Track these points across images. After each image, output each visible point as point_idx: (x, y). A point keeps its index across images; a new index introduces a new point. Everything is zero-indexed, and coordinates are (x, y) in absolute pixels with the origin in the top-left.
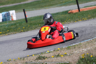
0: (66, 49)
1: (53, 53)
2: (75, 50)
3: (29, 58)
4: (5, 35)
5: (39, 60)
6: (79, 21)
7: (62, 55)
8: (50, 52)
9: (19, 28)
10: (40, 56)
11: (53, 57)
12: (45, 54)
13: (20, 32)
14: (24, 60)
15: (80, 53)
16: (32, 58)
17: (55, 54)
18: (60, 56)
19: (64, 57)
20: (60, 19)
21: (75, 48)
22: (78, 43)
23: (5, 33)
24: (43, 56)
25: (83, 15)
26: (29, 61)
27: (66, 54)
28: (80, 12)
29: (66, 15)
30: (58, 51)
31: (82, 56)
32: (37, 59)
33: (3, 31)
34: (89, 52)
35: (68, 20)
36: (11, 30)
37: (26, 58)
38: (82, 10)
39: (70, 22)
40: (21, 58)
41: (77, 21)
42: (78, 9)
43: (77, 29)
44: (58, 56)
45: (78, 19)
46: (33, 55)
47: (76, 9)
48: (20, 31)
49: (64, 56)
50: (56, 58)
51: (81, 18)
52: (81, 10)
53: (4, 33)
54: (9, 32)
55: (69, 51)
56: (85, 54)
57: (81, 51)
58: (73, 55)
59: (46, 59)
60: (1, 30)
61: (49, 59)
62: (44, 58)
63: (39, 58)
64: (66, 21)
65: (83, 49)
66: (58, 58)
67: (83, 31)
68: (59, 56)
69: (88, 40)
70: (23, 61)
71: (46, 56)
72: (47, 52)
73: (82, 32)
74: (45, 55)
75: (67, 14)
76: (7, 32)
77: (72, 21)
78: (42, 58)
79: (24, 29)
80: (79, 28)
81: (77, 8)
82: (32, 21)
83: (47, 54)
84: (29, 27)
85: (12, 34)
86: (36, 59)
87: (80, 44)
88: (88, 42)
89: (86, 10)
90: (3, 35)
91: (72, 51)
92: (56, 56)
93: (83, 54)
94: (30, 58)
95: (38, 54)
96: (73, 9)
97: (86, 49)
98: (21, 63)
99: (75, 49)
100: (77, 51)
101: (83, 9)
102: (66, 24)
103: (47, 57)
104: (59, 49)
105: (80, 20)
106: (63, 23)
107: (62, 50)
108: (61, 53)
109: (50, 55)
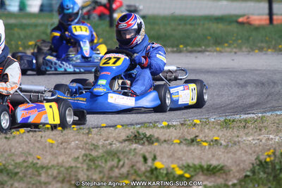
0: (218, 127)
1: (178, 130)
2: (247, 134)
3: (105, 132)
5: (136, 143)
6: (267, 50)
7: (205, 141)
10: (140, 131)
11: (178, 141)
12: (155, 129)
14: (88, 133)
15: (260, 145)
16: (114, 135)
17: (186, 133)
18: (198, 143)
19: (209, 148)
20: (211, 35)
21: (244, 127)
22: (254, 116)
24: (148, 135)
26: (105, 140)
27: (216, 140)
28: (271, 26)
30: (194, 129)
31: (266, 154)
32: (128, 140)
35: (234, 41)
37: (96, 130)
38: (279, 22)
39: (241, 48)
41: (261, 49)
42: (267, 17)
43: (257, 72)
44: (193, 141)
45: (264, 45)
46: (119, 127)
47: (263, 15)
49: (210, 144)
50: (185, 148)
51: (273, 43)
52: (277, 20)
55: (228, 133)
56: (275, 149)
57: (263, 141)
58: (237, 147)
59: (156, 144)
61: (165, 145)
62: (150, 140)
63: (136, 138)
64: (229, 46)
65: (271, 136)
66: (192, 148)
67: (274, 83)
68: (195, 143)
70: (85, 138)
71: (156, 135)
72: (159, 126)
73: (272, 84)
74: (156, 133)
75: (235, 25)
77: (246, 48)
78: (145, 139)
80: (264, 70)
81: (267, 11)
83: (162, 130)
86: (124, 138)
87: (262, 118)
91: (238, 136)
92: (186, 140)
93: (269, 149)
94: (109, 133)
95: (132, 125)
96: (253, 14)
97: (277, 138)
98: (81, 141)
99: (246, 131)
100: (250, 139)
102: (228, 52)
103: (158, 140)
104: (198, 122)
105: (269, 48)
106: (218, 49)
107: (207, 126)
108: (201, 136)
109: (167, 135)
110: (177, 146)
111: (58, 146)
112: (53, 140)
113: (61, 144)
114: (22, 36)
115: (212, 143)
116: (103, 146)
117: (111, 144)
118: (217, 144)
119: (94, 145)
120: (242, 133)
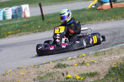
0: (93, 56)
1: (76, 60)
3: (45, 66)
4: (14, 35)
5: (59, 68)
7: (88, 63)
8: (72, 59)
9: (33, 27)
10: (60, 63)
11: (77, 65)
12: (66, 61)
13: (34, 33)
14: (38, 67)
15: (111, 61)
16: (49, 66)
17: (79, 61)
18: (85, 64)
19: (90, 66)
20: (86, 17)
21: (104, 54)
22: (108, 49)
23: (16, 33)
24: (63, 64)
25: (116, 13)
26: (46, 69)
27: (93, 62)
28: (112, 9)
29: (94, 13)
30: (83, 58)
31: (114, 64)
32: (55, 67)
33: (12, 30)
34: (123, 60)
35: (96, 18)
36: (23, 29)
37: (41, 65)
39: (100, 20)
40: (35, 66)
41: (108, 20)
42: (110, 5)
43: (107, 30)
44: (83, 63)
45: (110, 18)
46: (51, 62)
48: (35, 31)
49: (90, 64)
50: (79, 67)
51: (113, 16)
52: (114, 6)
53: (14, 34)
54: (20, 32)
55: (97, 58)
56: (117, 62)
57: (113, 59)
58: (102, 63)
59: (67, 67)
60: (10, 30)
61: (71, 67)
62: (64, 66)
63: (59, 66)
64: (95, 20)
65: (116, 56)
66: (83, 67)
67: (115, 33)
68: (84, 64)
69: (122, 44)
70: (37, 70)
71: (67, 64)
72: (68, 59)
75: (96, 11)
76: (18, 32)
77: (102, 20)
78: (62, 66)
79: (39, 28)
80: (111, 28)
82: (50, 19)
83: (69, 61)
84: (46, 27)
85: (24, 34)
86: (54, 67)
87: (111, 49)
88: (122, 47)
89: (120, 6)
90: (12, 36)
91: (101, 58)
92: (80, 63)
93: (115, 62)
94: (47, 66)
95: (57, 61)
97: (119, 56)
98: (35, 71)
99: (105, 56)
100: (107, 59)
101: (117, 5)
102: (94, 23)
103: (68, 65)
104: (84, 55)
105: (112, 19)
106: (90, 22)
107: (89, 56)
108: (86, 61)
109: (72, 63)
110: (76, 67)
111: (26, 75)
112: (23, 72)
113: (27, 74)
115: (91, 63)
116: (45, 72)
117: (48, 70)
118: (93, 63)
119: (41, 72)
120: (103, 57)
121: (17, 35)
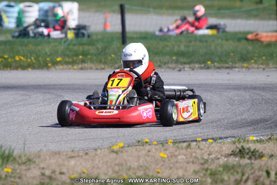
4: (70, 66)
9: (113, 56)
23: (73, 63)
36: (89, 56)
39: (268, 65)
54: (83, 61)
60: (60, 53)
64: (256, 62)
76: (77, 61)
77: (273, 64)
85: (91, 68)
90: (65, 67)
102: (255, 68)
106: (245, 65)
114: (48, 53)
121: (76, 68)
